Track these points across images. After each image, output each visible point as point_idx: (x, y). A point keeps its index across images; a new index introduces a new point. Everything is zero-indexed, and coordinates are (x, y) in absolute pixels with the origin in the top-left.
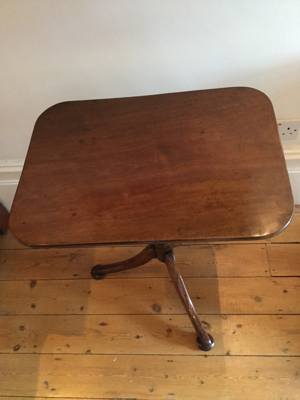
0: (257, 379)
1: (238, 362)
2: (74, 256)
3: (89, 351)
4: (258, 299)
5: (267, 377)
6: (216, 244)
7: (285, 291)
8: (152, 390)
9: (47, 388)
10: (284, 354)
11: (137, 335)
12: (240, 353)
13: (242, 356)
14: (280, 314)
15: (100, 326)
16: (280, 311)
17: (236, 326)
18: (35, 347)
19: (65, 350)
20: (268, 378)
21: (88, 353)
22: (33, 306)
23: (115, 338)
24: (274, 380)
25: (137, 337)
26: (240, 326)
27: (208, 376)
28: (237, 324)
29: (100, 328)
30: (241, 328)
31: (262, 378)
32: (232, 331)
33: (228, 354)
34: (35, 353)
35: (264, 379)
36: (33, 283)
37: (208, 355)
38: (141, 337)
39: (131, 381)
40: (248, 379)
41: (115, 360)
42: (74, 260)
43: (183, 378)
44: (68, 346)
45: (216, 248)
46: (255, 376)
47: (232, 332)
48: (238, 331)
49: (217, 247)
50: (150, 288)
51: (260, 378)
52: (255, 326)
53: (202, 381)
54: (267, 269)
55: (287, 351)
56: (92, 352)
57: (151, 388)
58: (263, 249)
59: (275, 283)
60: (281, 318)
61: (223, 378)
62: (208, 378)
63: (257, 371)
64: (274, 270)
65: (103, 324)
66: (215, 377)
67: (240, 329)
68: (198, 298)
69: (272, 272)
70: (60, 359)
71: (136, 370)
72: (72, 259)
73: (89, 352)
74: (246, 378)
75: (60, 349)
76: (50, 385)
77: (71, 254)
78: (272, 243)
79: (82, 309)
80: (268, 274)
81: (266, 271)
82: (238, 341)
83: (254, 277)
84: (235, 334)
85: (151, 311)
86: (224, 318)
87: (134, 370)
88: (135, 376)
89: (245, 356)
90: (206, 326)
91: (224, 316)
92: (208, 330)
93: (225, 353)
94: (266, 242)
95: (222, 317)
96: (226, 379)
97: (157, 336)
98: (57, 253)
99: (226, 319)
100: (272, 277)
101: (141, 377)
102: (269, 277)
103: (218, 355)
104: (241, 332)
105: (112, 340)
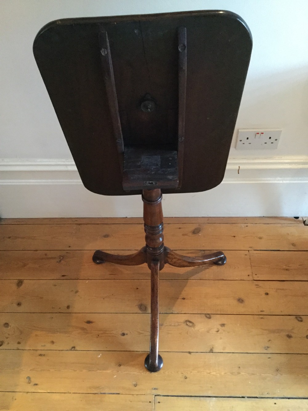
0: (239, 375)
1: (221, 358)
2: (63, 258)
3: (74, 347)
4: (241, 301)
5: (249, 373)
6: (202, 250)
7: (267, 294)
8: (135, 385)
9: (30, 383)
10: (265, 351)
11: (122, 332)
12: (223, 350)
13: (224, 353)
14: (262, 315)
15: (86, 324)
16: (262, 312)
17: (220, 325)
18: (19, 343)
19: (49, 346)
20: (250, 374)
21: (73, 349)
22: (19, 304)
23: (100, 335)
24: (256, 375)
25: (123, 334)
26: (223, 325)
27: (191, 372)
28: (220, 323)
29: (86, 326)
31: (243, 374)
32: (216, 330)
33: (211, 351)
34: (18, 349)
35: (245, 375)
36: (20, 283)
37: (192, 351)
38: (127, 334)
39: (115, 376)
40: (231, 374)
41: (99, 356)
42: (62, 262)
43: (167, 373)
44: (53, 342)
45: (202, 254)
46: (237, 372)
47: (216, 331)
48: (221, 329)
49: (203, 252)
50: (137, 289)
52: (238, 325)
53: (185, 376)
54: (250, 274)
55: (269, 349)
56: (77, 348)
57: (135, 383)
58: (246, 255)
59: (257, 286)
60: (262, 318)
61: (206, 374)
62: (192, 373)
63: (239, 367)
64: (256, 275)
65: (89, 322)
66: (199, 373)
67: (223, 328)
68: (184, 299)
69: (254, 276)
70: (44, 355)
71: (120, 366)
72: (60, 261)
74: (229, 374)
75: (44, 346)
76: (32, 380)
77: (60, 256)
78: (254, 250)
79: (68, 307)
80: (250, 278)
81: (249, 275)
82: (221, 338)
83: (237, 280)
84: (219, 332)
85: (137, 310)
86: (208, 317)
87: (119, 366)
88: (120, 372)
89: (228, 353)
90: (191, 324)
91: (208, 316)
92: (192, 328)
93: (208, 350)
94: (249, 249)
95: (206, 317)
96: (209, 374)
97: (142, 333)
98: (46, 255)
99: (210, 318)
100: (254, 280)
101: (126, 372)
102: (252, 280)
103: (201, 352)
104: (224, 331)
105: (97, 337)
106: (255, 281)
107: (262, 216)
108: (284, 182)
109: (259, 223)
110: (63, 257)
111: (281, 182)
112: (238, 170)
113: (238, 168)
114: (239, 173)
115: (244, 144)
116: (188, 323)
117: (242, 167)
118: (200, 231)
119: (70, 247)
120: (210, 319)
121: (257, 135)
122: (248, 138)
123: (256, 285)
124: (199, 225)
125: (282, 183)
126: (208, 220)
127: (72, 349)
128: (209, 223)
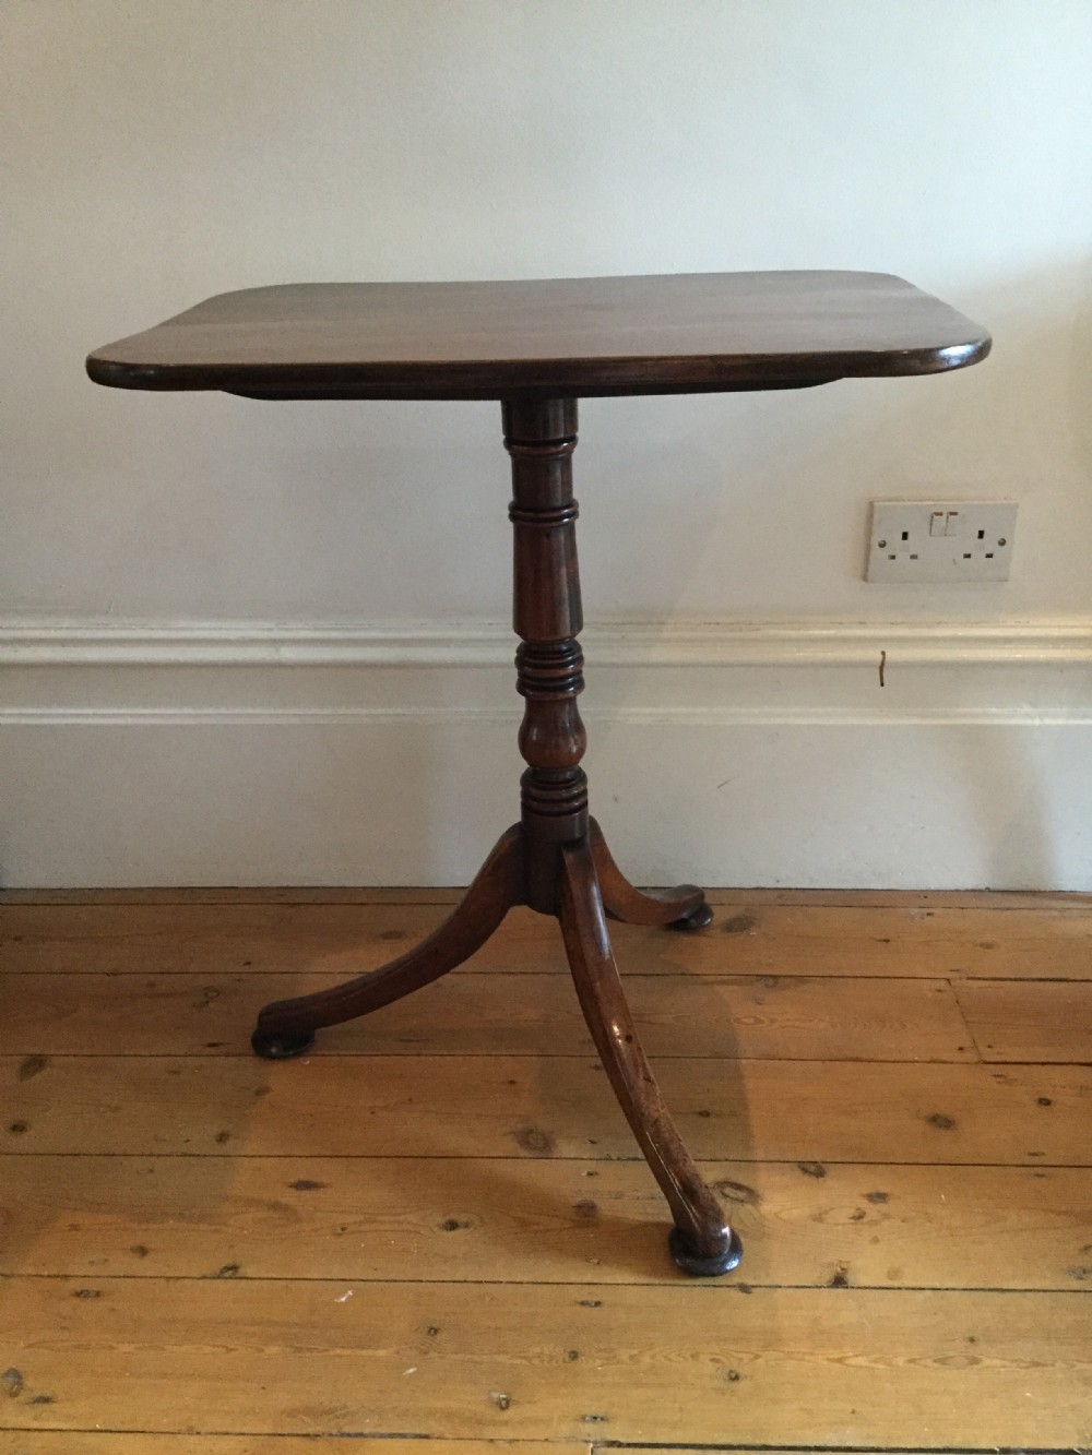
0: (975, 1366)
2: (216, 996)
3: (234, 1268)
4: (941, 1122)
5: (1022, 1361)
6: (766, 976)
7: (1045, 1102)
8: (504, 1403)
9: (14, 1395)
10: (1076, 1285)
11: (448, 1219)
12: (890, 1279)
13: (901, 1288)
15: (293, 1190)
16: (1033, 1157)
17: (863, 1196)
19: (123, 1263)
20: (1024, 1365)
21: (228, 1274)
22: (18, 1128)
23: (352, 1228)
24: (1050, 1368)
25: (449, 1226)
26: (878, 1197)
27: (757, 1357)
28: (865, 1192)
29: (289, 1197)
30: (885, 1202)
31: (994, 1362)
32: (851, 1212)
33: (839, 1282)
35: (1003, 1367)
36: (35, 1064)
37: (754, 1283)
38: (466, 1225)
39: (411, 1371)
40: (936, 1365)
41: (343, 1299)
42: (211, 1005)
43: (646, 1360)
44: (142, 1251)
45: (767, 986)
46: (967, 1357)
47: (850, 1216)
48: (872, 1210)
49: (771, 982)
50: (512, 1082)
51: (987, 1362)
52: (943, 1197)
53: (731, 1371)
54: (967, 1044)
56: (247, 1271)
57: (504, 1396)
58: (940, 991)
59: (999, 1079)
60: (1041, 1176)
61: (825, 1362)
62: (760, 1360)
63: (972, 1340)
64: (989, 1047)
65: (305, 1185)
66: (790, 1359)
67: (882, 1207)
68: (705, 1114)
69: (984, 1049)
70: (98, 1294)
71: (436, 1333)
72: (207, 1002)
73: (230, 1272)
74: (929, 1362)
75: (103, 1263)
76: (29, 1382)
77: (207, 988)
78: (969, 978)
79: (222, 1138)
80: (969, 1056)
81: (961, 1049)
82: (875, 1240)
83: (917, 1062)
84: (865, 1220)
85: (511, 1146)
86: (811, 1173)
87: (429, 1331)
88: (433, 1354)
89: (913, 1289)
90: (741, 1195)
91: (812, 1168)
92: (749, 1207)
93: (828, 1276)
94: (949, 975)
95: (805, 1171)
96: (838, 1365)
98: (152, 985)
99: (820, 1174)
100: (986, 1063)
101: (460, 1356)
102: (976, 1063)
103: (797, 1287)
104: (886, 1216)
105: (340, 1235)
106: (990, 1065)
107: (983, 887)
108: (1048, 721)
109: (973, 908)
110: (218, 992)
111: (1037, 722)
112: (881, 669)
113: (881, 656)
114: (882, 685)
115: (893, 557)
116: (728, 1191)
117: (893, 655)
118: (752, 923)
119: (249, 963)
120: (821, 1179)
121: (936, 517)
122: (905, 536)
123: (998, 1076)
124: (747, 909)
125: (1040, 726)
126: (780, 897)
127: (222, 1272)
128: (783, 905)
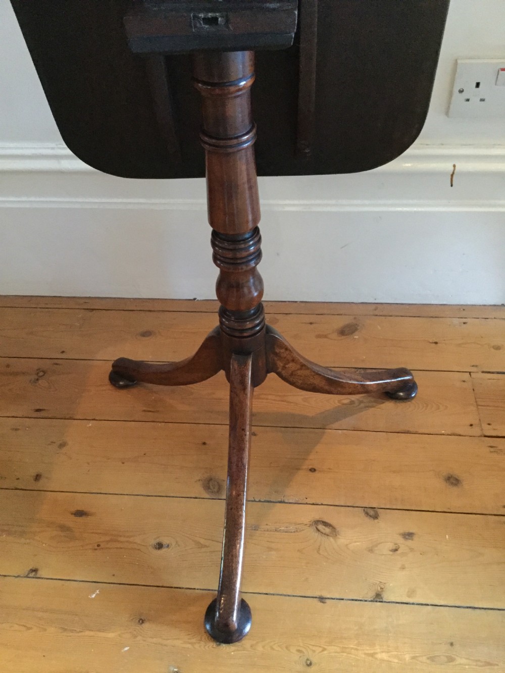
0: (451, 663)
1: (404, 616)
2: (43, 375)
3: (35, 571)
4: (453, 480)
5: (479, 661)
6: (360, 368)
11: (158, 541)
12: (409, 596)
13: (413, 604)
15: (73, 515)
17: (400, 534)
20: (479, 663)
21: (32, 575)
23: (102, 545)
24: (496, 667)
25: (158, 546)
26: (408, 536)
27: (324, 649)
28: (402, 531)
29: (71, 521)
30: (412, 540)
31: (464, 661)
32: (391, 546)
33: (378, 598)
35: (469, 665)
37: (328, 596)
38: (168, 546)
39: (126, 649)
40: (428, 661)
41: (94, 596)
42: (40, 382)
43: (260, 648)
46: (447, 657)
47: (391, 549)
48: (403, 544)
50: (204, 444)
51: (459, 661)
52: (447, 537)
53: (308, 660)
54: (475, 421)
56: (42, 573)
57: (176, 670)
58: (464, 381)
59: (492, 450)
61: (363, 656)
62: (325, 652)
63: (452, 644)
64: (489, 424)
65: (80, 514)
66: (343, 652)
67: (409, 542)
68: (313, 470)
69: (485, 426)
71: (143, 622)
72: (38, 380)
73: (34, 573)
74: (424, 659)
77: (38, 370)
78: (483, 372)
79: (38, 477)
80: (476, 431)
81: (471, 425)
82: (403, 568)
83: (443, 435)
84: (398, 552)
85: (199, 490)
86: (370, 516)
87: (139, 621)
88: (139, 638)
89: (422, 604)
90: (328, 530)
91: (372, 512)
92: (331, 539)
93: (371, 595)
94: (472, 369)
95: (367, 514)
96: (370, 658)
97: (206, 546)
98: (8, 366)
99: (376, 517)
100: (486, 436)
101: (154, 640)
102: (480, 436)
103: (353, 600)
104: (412, 550)
105: (96, 549)
106: (487, 438)
107: (499, 303)
109: (492, 318)
110: (45, 372)
112: (452, 175)
113: (452, 168)
114: (452, 186)
115: (468, 100)
116: (321, 527)
117: (461, 166)
118: (356, 329)
119: (63, 352)
120: (376, 521)
121: (501, 72)
122: (478, 85)
123: (491, 447)
124: (355, 318)
126: (375, 310)
127: (28, 574)
128: (377, 315)
